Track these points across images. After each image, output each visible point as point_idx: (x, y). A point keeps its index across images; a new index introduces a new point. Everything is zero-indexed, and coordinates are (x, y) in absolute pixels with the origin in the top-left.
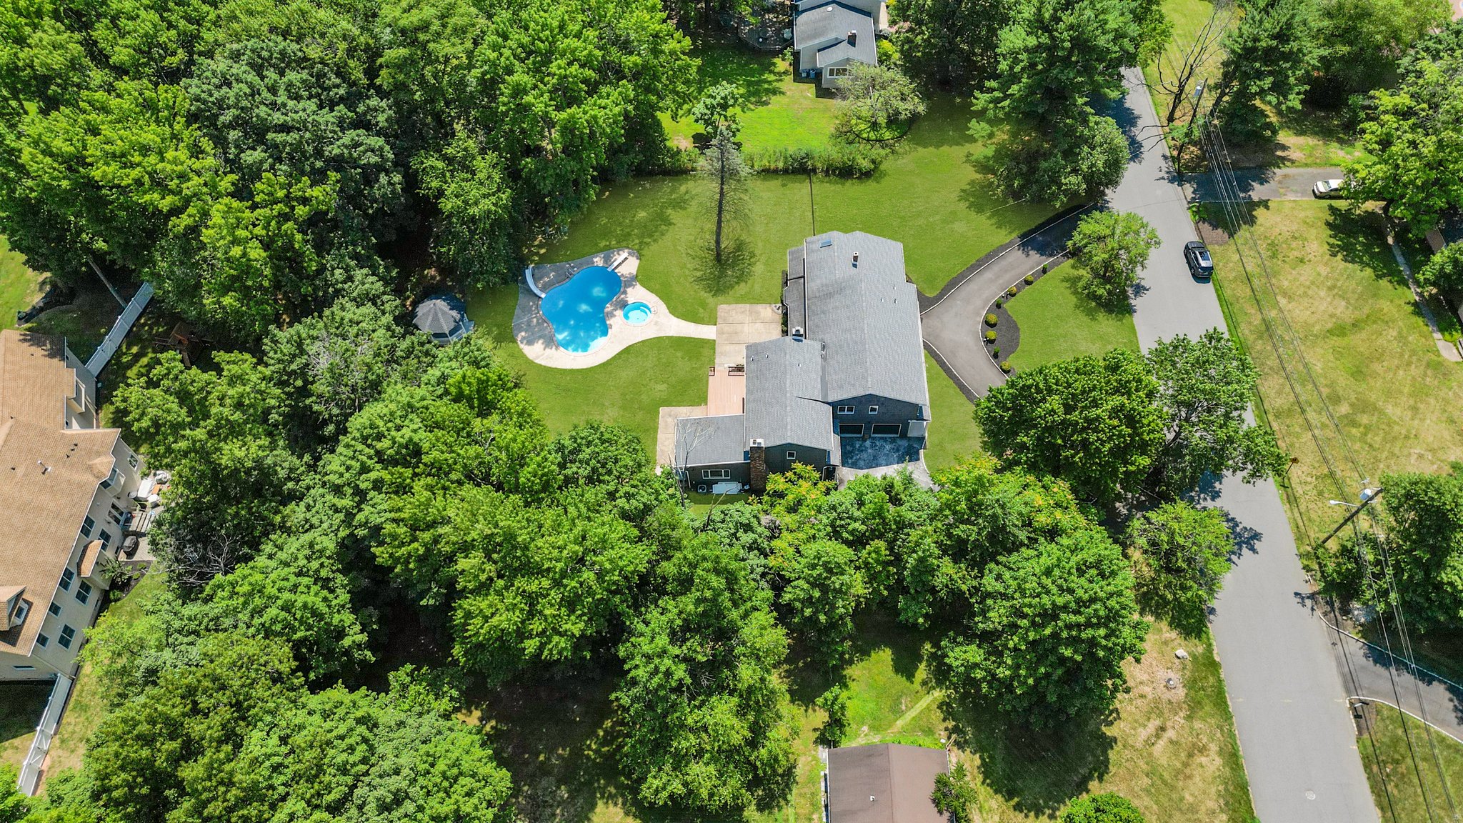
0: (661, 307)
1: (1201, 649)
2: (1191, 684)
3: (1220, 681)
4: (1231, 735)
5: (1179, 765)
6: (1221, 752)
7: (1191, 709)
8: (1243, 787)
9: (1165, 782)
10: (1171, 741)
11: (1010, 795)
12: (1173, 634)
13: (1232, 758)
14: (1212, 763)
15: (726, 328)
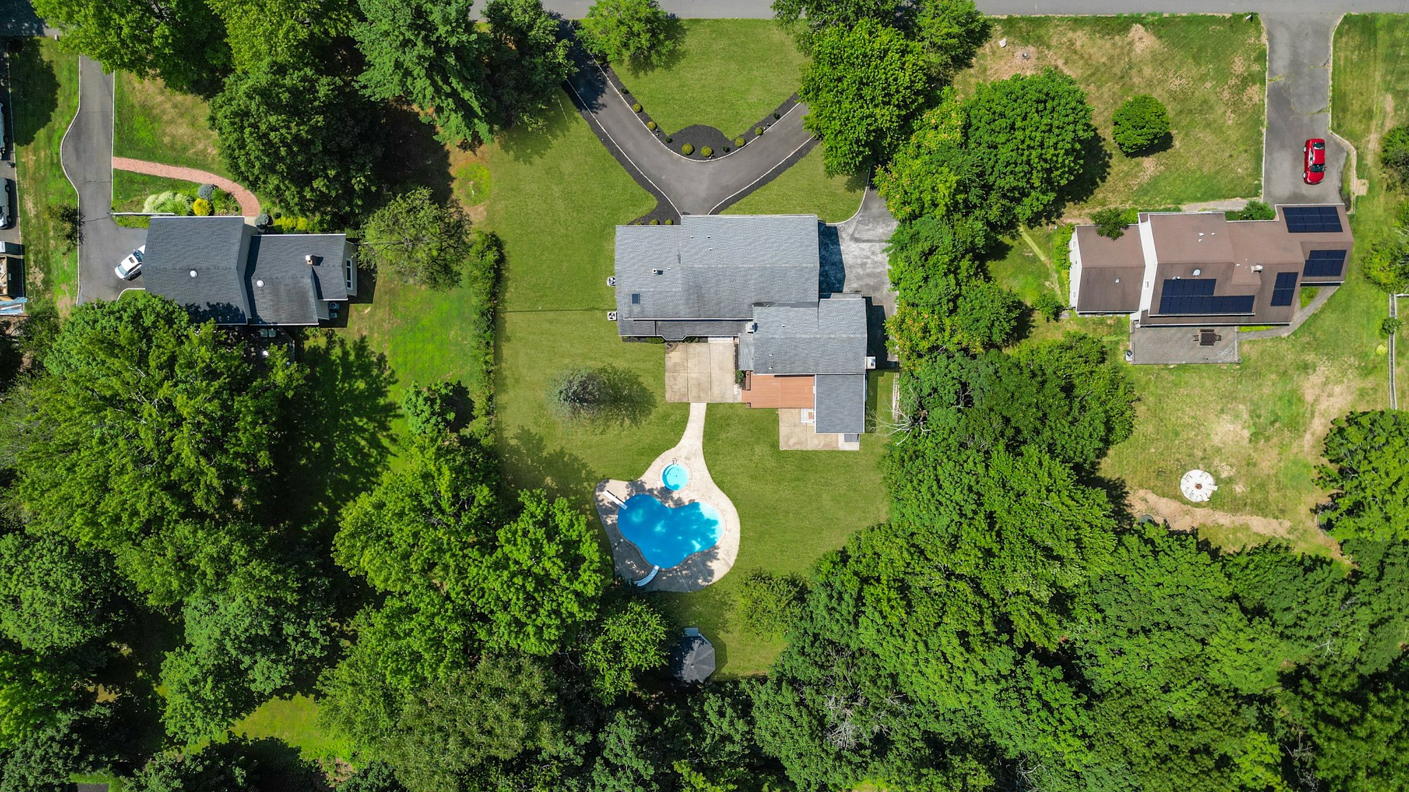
0: (668, 455)
1: (998, 27)
2: (1026, 40)
3: (1022, 19)
4: (1062, 19)
5: (1081, 62)
6: (1074, 31)
7: (1043, 44)
8: (1097, 20)
9: (1093, 74)
10: (1066, 63)
11: (1095, 184)
12: (987, 46)
13: (1077, 23)
14: (1080, 38)
15: (693, 393)
